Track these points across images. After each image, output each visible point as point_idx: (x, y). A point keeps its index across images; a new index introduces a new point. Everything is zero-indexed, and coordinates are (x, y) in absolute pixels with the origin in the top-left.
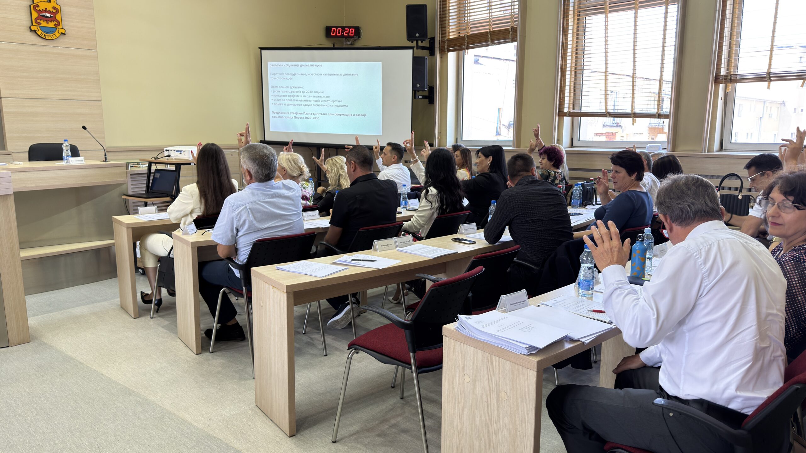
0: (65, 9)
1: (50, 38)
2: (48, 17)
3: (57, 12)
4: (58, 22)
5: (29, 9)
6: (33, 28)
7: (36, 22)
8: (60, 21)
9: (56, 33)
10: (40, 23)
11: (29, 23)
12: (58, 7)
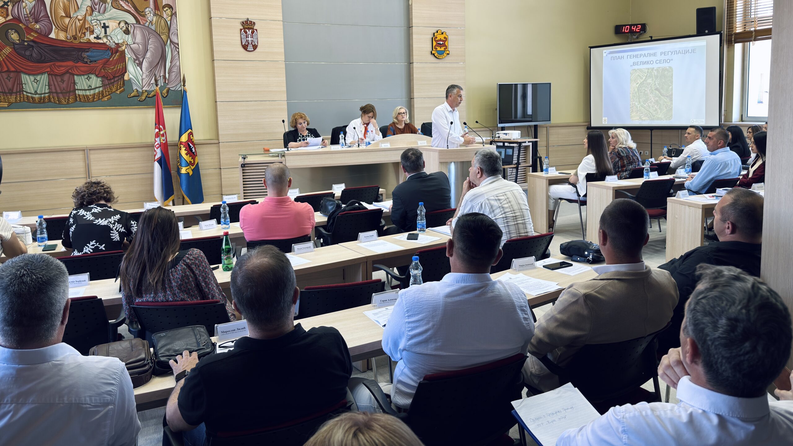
0: (450, 38)
1: (441, 58)
2: (441, 44)
3: (446, 40)
4: (446, 46)
5: (431, 40)
6: (433, 52)
7: (435, 48)
8: (447, 46)
9: (445, 54)
10: (437, 49)
11: (431, 49)
12: (446, 37)
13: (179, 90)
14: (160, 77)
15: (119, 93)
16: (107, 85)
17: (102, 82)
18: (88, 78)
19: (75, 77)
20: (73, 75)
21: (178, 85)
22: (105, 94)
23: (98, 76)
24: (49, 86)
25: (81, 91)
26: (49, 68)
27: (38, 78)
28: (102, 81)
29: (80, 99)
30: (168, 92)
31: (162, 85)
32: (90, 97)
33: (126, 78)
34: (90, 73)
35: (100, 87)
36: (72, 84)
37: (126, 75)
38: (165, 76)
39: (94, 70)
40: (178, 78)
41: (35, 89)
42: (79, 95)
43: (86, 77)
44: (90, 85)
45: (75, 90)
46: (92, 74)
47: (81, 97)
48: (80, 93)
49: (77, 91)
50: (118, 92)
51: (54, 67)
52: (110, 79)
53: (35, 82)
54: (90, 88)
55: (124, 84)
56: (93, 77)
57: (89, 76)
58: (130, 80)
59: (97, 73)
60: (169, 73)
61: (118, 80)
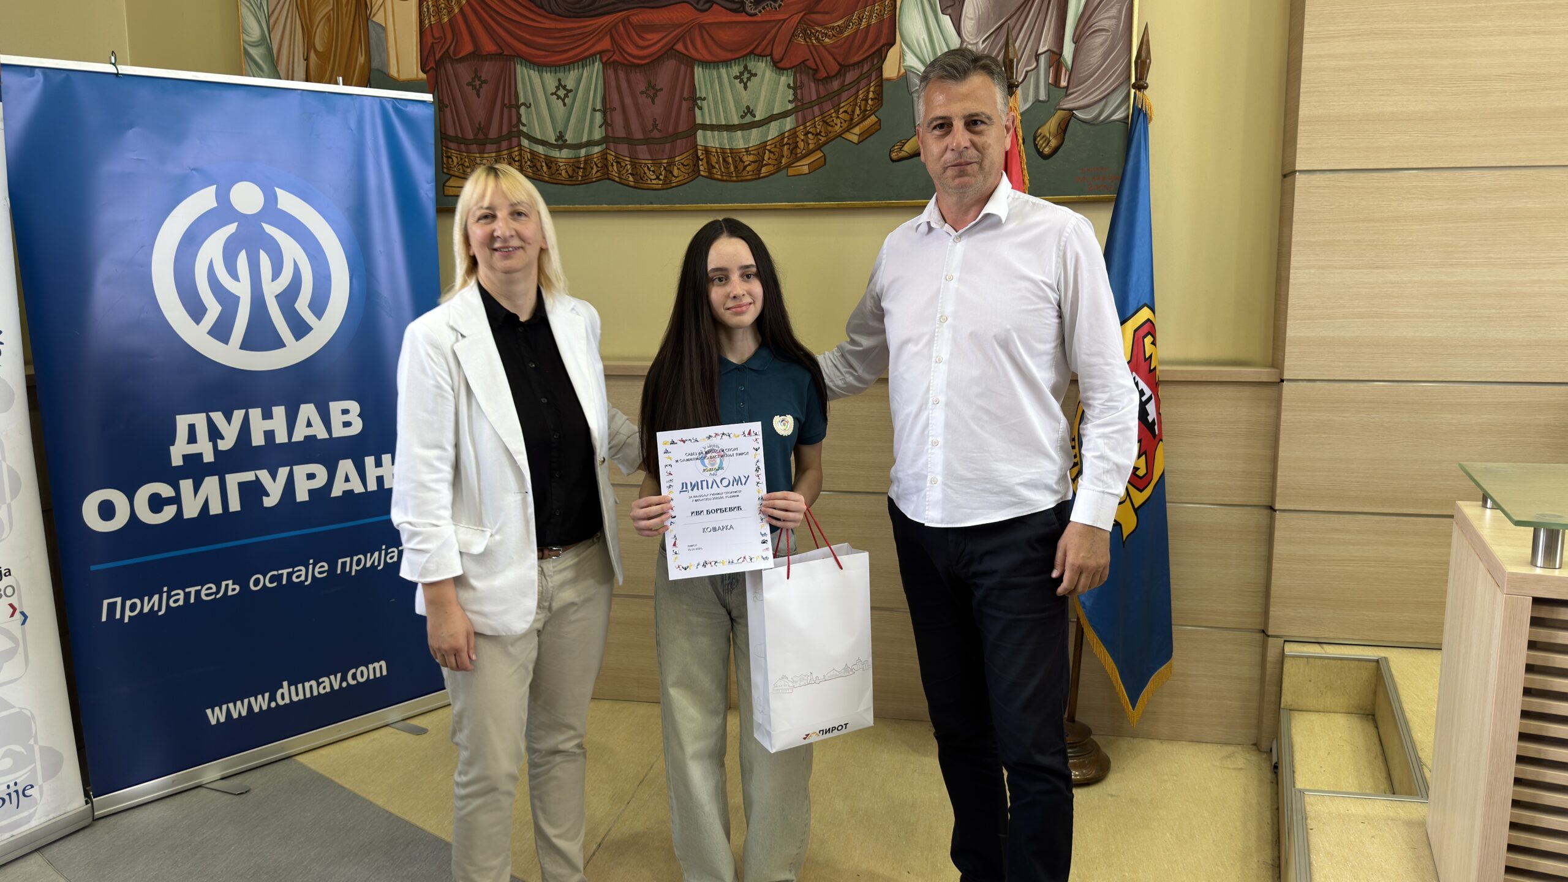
13: (1114, 117)
14: (1037, 57)
15: (855, 139)
16: (811, 105)
17: (795, 94)
18: (742, 74)
19: (698, 71)
20: (690, 62)
21: (1115, 95)
22: (801, 145)
23: (781, 65)
24: (604, 112)
25: (716, 133)
26: (608, 37)
27: (570, 80)
28: (795, 89)
29: (710, 167)
30: (1065, 131)
31: (1042, 97)
32: (745, 158)
33: (890, 70)
34: (752, 52)
35: (784, 115)
36: (684, 103)
37: (893, 54)
38: (1060, 54)
39: (769, 37)
40: (1115, 61)
41: (559, 128)
42: (707, 151)
43: (736, 70)
44: (748, 107)
45: (694, 127)
46: (761, 56)
47: (714, 160)
48: (710, 144)
49: (700, 133)
50: (853, 136)
51: (626, 30)
52: (829, 78)
53: (559, 97)
54: (748, 119)
55: (879, 98)
56: (762, 68)
57: (746, 67)
58: (904, 78)
59: (778, 53)
60: (1076, 40)
61: (857, 81)
